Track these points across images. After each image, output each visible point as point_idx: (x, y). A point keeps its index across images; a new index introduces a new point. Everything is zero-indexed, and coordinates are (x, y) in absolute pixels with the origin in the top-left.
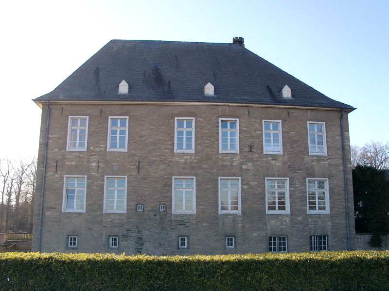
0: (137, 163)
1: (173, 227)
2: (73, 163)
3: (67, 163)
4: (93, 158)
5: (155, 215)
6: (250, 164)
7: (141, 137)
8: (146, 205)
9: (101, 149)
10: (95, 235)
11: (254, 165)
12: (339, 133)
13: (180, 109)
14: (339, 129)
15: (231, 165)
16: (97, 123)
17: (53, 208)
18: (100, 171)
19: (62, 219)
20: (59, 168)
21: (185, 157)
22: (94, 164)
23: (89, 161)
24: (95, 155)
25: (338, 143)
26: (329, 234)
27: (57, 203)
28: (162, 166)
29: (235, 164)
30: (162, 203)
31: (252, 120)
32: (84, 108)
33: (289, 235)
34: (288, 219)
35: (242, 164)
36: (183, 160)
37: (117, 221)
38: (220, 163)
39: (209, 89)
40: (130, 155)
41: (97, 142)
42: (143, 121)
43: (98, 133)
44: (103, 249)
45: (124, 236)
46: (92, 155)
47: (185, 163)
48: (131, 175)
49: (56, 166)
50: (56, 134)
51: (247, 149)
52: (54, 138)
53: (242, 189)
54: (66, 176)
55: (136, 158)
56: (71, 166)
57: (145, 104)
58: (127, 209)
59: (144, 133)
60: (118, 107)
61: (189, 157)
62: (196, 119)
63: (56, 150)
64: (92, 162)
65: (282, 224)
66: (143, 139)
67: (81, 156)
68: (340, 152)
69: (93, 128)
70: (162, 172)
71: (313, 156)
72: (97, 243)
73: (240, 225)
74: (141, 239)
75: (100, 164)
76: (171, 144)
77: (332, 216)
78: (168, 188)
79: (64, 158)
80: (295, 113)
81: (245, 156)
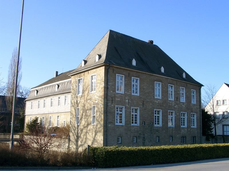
0: (143, 102)
1: (155, 132)
2: (119, 99)
3: (116, 99)
4: (127, 98)
5: (149, 127)
6: (177, 106)
7: (144, 89)
8: (146, 122)
9: (130, 93)
10: (128, 136)
11: (178, 106)
12: (199, 95)
13: (157, 78)
14: (199, 94)
15: (172, 106)
16: (127, 79)
17: (112, 123)
18: (130, 104)
19: (115, 128)
20: (113, 102)
21: (158, 101)
22: (127, 101)
23: (125, 99)
24: (127, 96)
25: (198, 99)
26: (196, 136)
27: (113, 120)
28: (151, 104)
29: (173, 105)
30: (151, 121)
31: (178, 87)
32: (122, 71)
33: (186, 136)
34: (186, 129)
35: (175, 105)
36: (157, 102)
37: (136, 130)
38: (169, 104)
39: (162, 70)
40: (140, 97)
41: (128, 90)
42: (144, 81)
43: (128, 85)
44: (131, 143)
45: (139, 137)
46: (126, 96)
47: (158, 103)
48: (141, 107)
49: (112, 100)
50: (111, 83)
51: (176, 99)
52: (110, 85)
53: (175, 116)
54: (116, 106)
55: (142, 99)
56: (118, 101)
57: (145, 73)
58: (140, 124)
59: (145, 87)
60: (135, 73)
61: (159, 101)
62: (162, 84)
63: (111, 92)
64: (126, 100)
65: (185, 132)
66: (144, 90)
67: (122, 96)
68: (199, 103)
69: (126, 82)
70: (151, 107)
71: (193, 104)
72: (129, 140)
73: (174, 132)
74: (144, 138)
75: (129, 101)
76: (153, 94)
77: (197, 129)
78: (153, 114)
79: (115, 97)
80: (189, 85)
81: (175, 102)
